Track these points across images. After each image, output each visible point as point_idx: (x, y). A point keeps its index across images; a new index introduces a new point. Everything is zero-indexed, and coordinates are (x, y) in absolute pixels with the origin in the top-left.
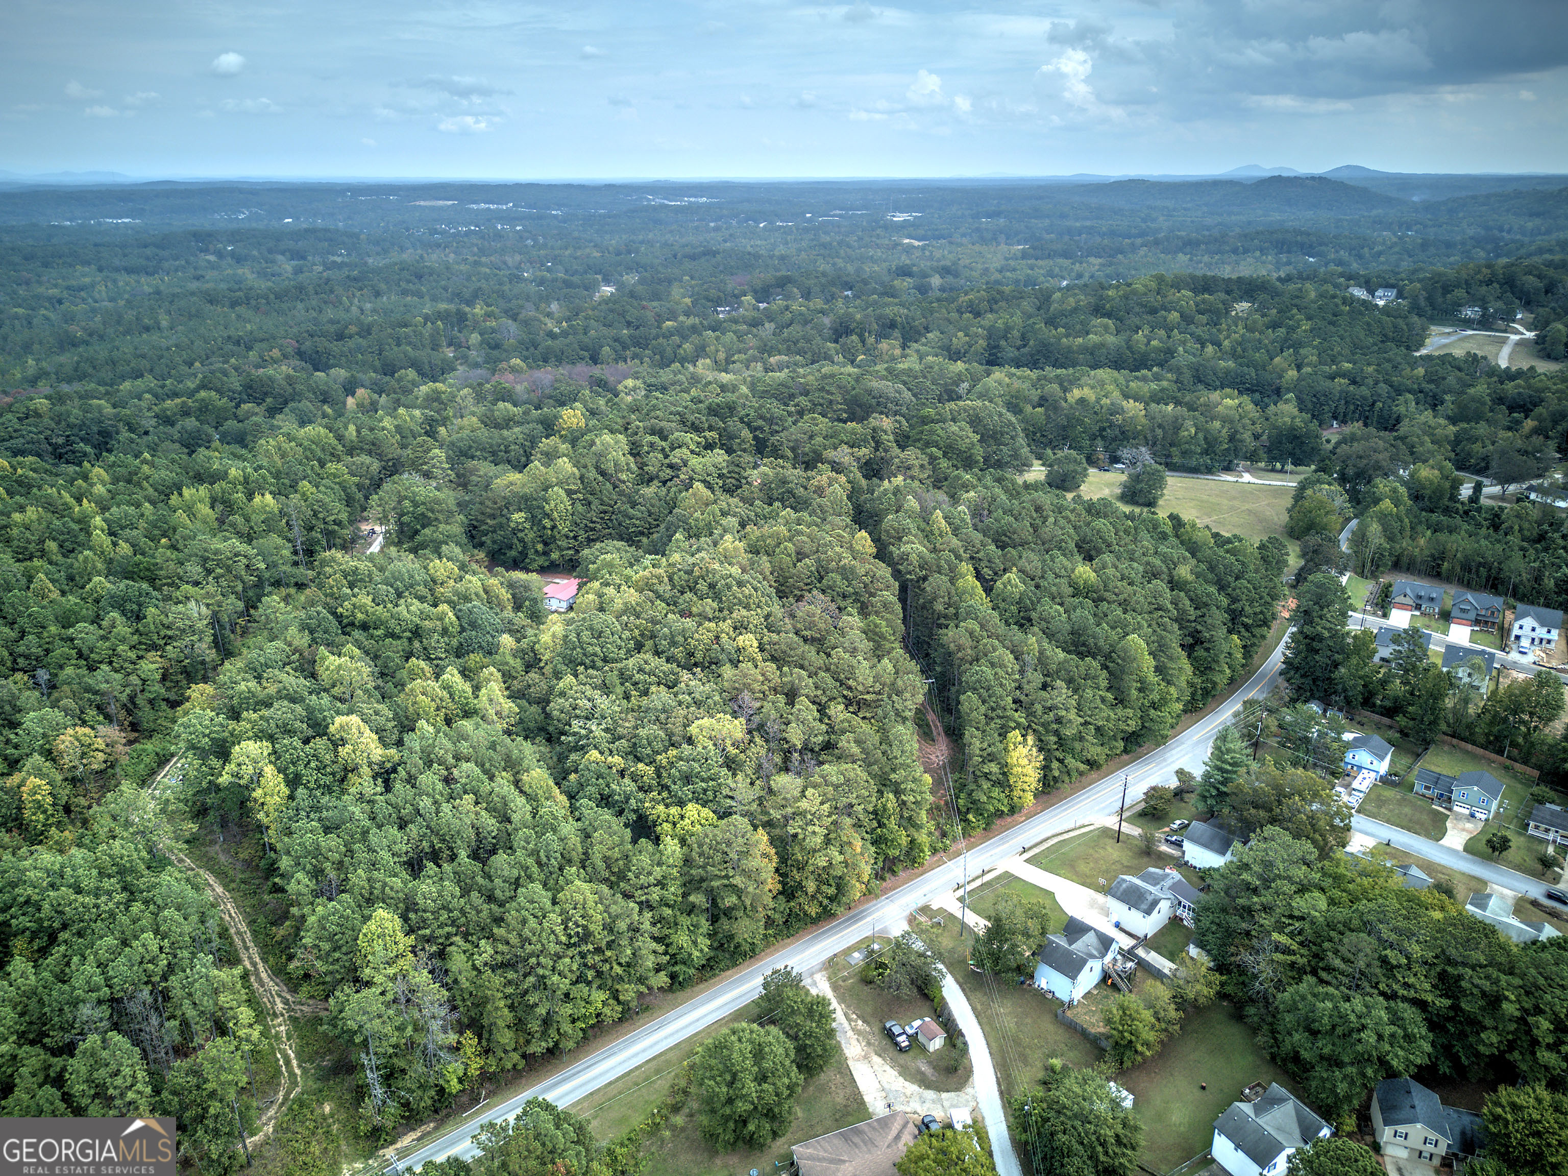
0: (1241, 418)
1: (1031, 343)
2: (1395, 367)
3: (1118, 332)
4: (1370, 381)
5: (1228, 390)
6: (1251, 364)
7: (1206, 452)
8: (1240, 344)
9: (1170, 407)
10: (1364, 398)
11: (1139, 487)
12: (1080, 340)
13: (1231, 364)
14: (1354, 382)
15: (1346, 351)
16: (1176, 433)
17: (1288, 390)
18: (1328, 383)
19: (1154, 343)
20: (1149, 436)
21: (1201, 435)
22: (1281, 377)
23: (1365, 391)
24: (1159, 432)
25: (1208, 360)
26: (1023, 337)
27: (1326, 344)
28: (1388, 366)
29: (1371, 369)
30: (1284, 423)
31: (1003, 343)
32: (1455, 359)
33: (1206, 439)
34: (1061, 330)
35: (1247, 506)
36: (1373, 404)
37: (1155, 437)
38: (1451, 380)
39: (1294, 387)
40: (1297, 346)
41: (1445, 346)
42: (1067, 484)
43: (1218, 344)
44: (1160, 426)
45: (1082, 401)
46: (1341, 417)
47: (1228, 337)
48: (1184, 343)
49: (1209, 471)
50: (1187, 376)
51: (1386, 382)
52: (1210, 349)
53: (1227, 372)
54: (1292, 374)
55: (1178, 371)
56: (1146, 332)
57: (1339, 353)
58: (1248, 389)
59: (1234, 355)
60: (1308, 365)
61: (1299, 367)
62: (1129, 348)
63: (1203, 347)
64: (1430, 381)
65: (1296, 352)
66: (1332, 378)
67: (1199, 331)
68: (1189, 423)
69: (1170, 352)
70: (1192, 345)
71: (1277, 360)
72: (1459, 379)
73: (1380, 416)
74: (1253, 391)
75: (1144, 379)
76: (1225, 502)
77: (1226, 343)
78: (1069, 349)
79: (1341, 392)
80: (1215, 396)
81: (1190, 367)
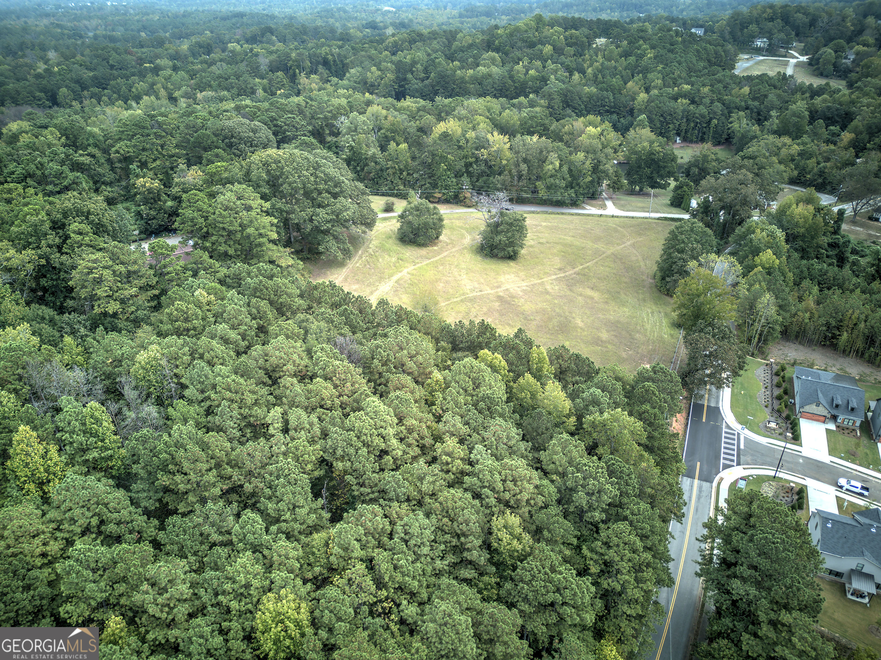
0: (604, 147)
1: (432, 75)
2: (725, 87)
3: (504, 64)
4: (707, 101)
5: (591, 117)
6: (611, 88)
7: (570, 186)
8: (600, 71)
9: (535, 138)
10: (702, 116)
11: (497, 238)
12: (471, 71)
13: (594, 89)
14: (693, 102)
15: (684, 75)
16: (541, 167)
17: (641, 112)
18: (672, 104)
19: (532, 72)
20: (514, 172)
21: (565, 168)
22: (634, 99)
23: (703, 110)
24: (524, 167)
25: (574, 86)
26: (426, 70)
27: (668, 69)
28: (720, 86)
29: (706, 89)
30: (644, 148)
31: (409, 76)
32: (770, 78)
33: (570, 171)
34: (457, 63)
35: (611, 250)
36: (709, 122)
37: (519, 172)
38: (772, 97)
39: (646, 109)
40: (645, 71)
41: (747, 69)
42: (421, 239)
43: (582, 72)
44: (525, 161)
45: (445, 136)
46: (683, 134)
47: (591, 65)
48: (555, 72)
49: (574, 204)
50: (557, 102)
51: (719, 100)
52: (576, 76)
53: (590, 97)
54: (643, 96)
55: (549, 97)
56: (526, 63)
57: (680, 77)
58: (607, 111)
59: (595, 81)
60: (655, 87)
61: (647, 90)
62: (511, 77)
63: (571, 75)
64: (754, 99)
65: (645, 77)
66: (676, 99)
67: (568, 61)
68: (553, 156)
69: (544, 80)
70: (562, 73)
71: (630, 84)
72: (779, 96)
73: (715, 132)
74: (612, 113)
75: (520, 107)
76: (589, 244)
77: (590, 70)
78: (463, 80)
79: (683, 111)
80: (579, 123)
81: (559, 93)
